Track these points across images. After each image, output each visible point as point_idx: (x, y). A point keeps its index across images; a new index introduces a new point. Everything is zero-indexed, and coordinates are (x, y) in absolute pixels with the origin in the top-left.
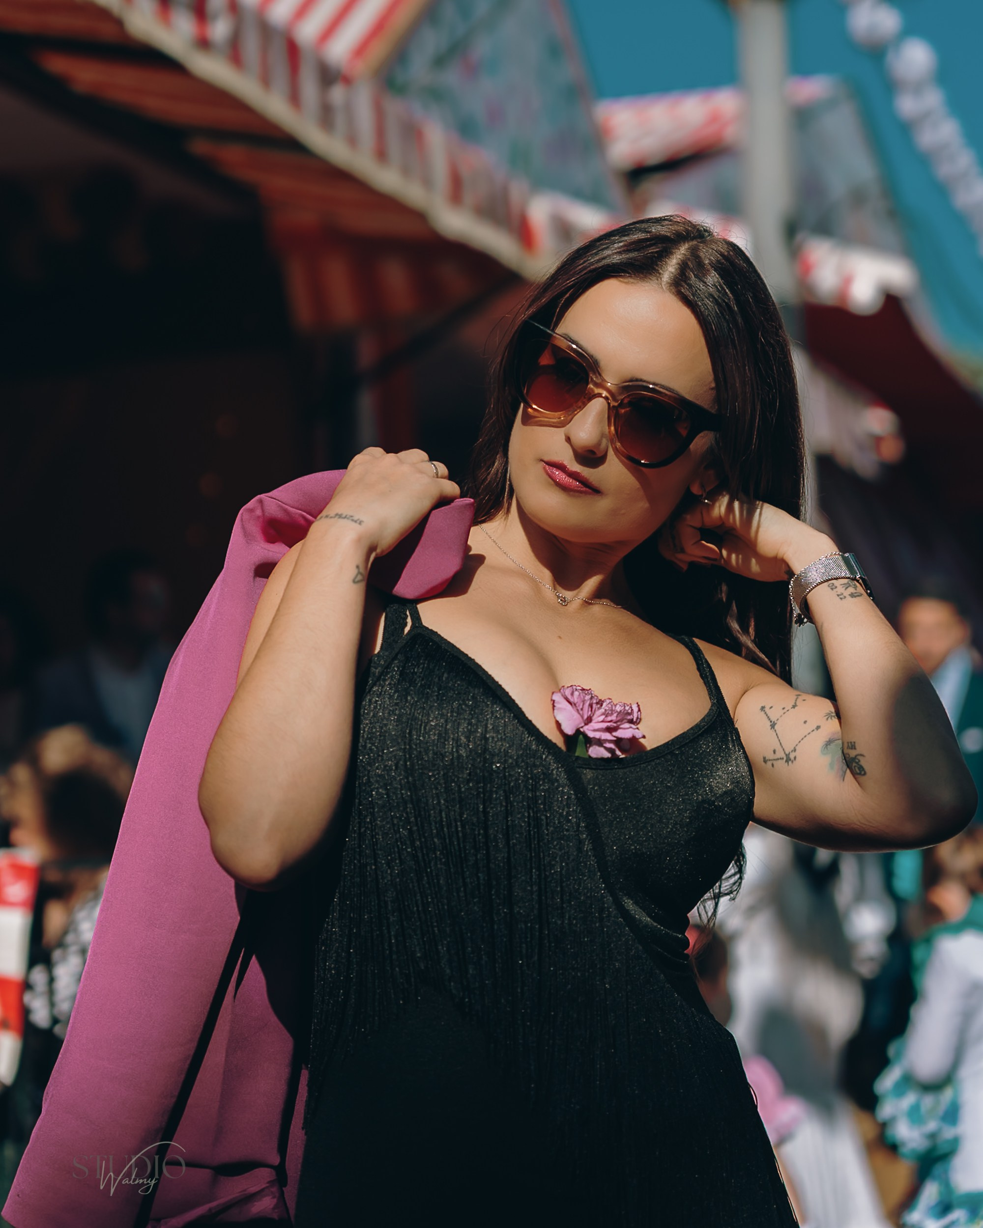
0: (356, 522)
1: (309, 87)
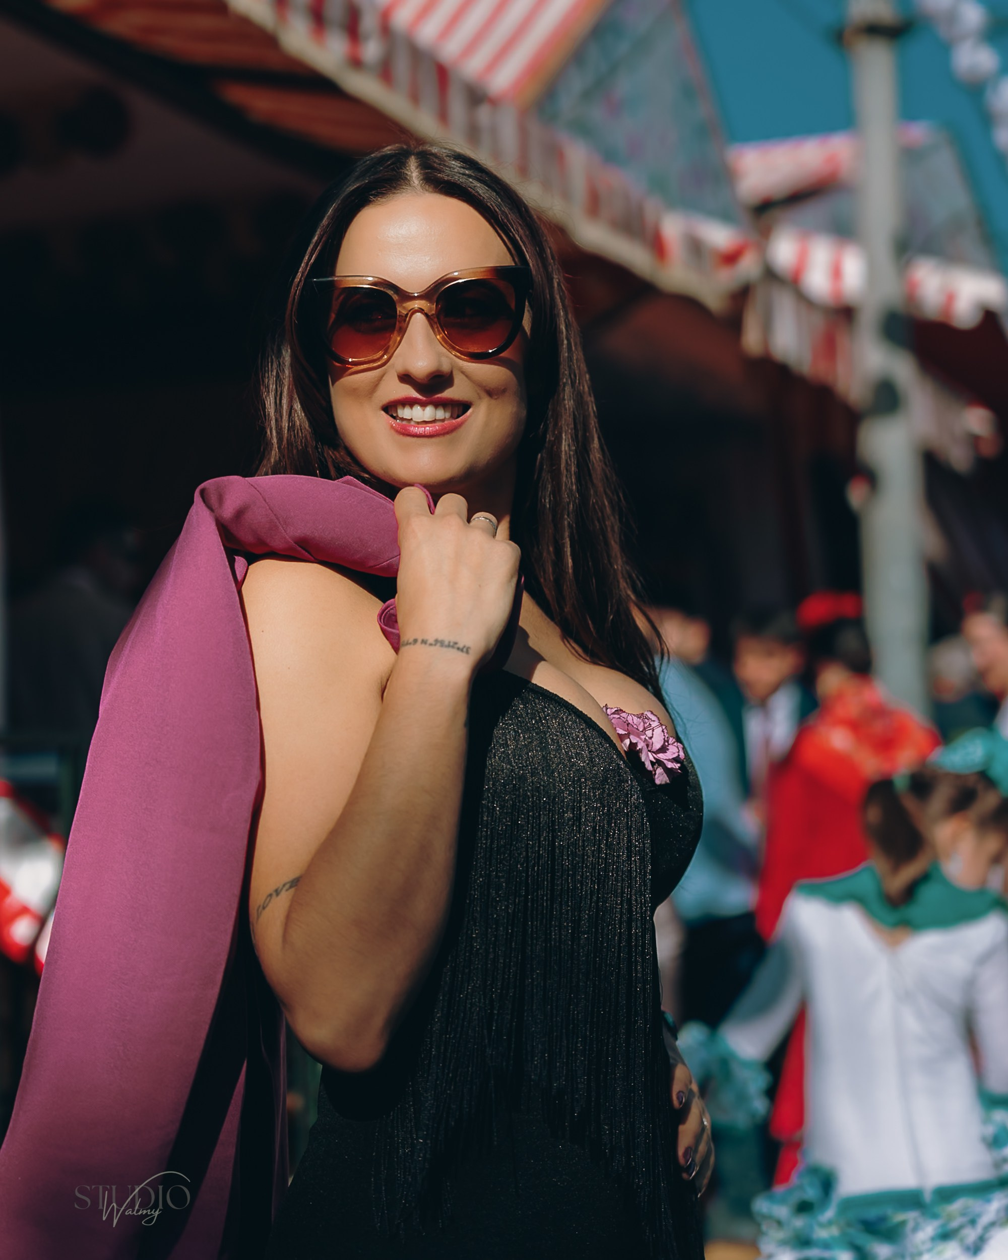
0: (462, 650)
1: (457, 107)
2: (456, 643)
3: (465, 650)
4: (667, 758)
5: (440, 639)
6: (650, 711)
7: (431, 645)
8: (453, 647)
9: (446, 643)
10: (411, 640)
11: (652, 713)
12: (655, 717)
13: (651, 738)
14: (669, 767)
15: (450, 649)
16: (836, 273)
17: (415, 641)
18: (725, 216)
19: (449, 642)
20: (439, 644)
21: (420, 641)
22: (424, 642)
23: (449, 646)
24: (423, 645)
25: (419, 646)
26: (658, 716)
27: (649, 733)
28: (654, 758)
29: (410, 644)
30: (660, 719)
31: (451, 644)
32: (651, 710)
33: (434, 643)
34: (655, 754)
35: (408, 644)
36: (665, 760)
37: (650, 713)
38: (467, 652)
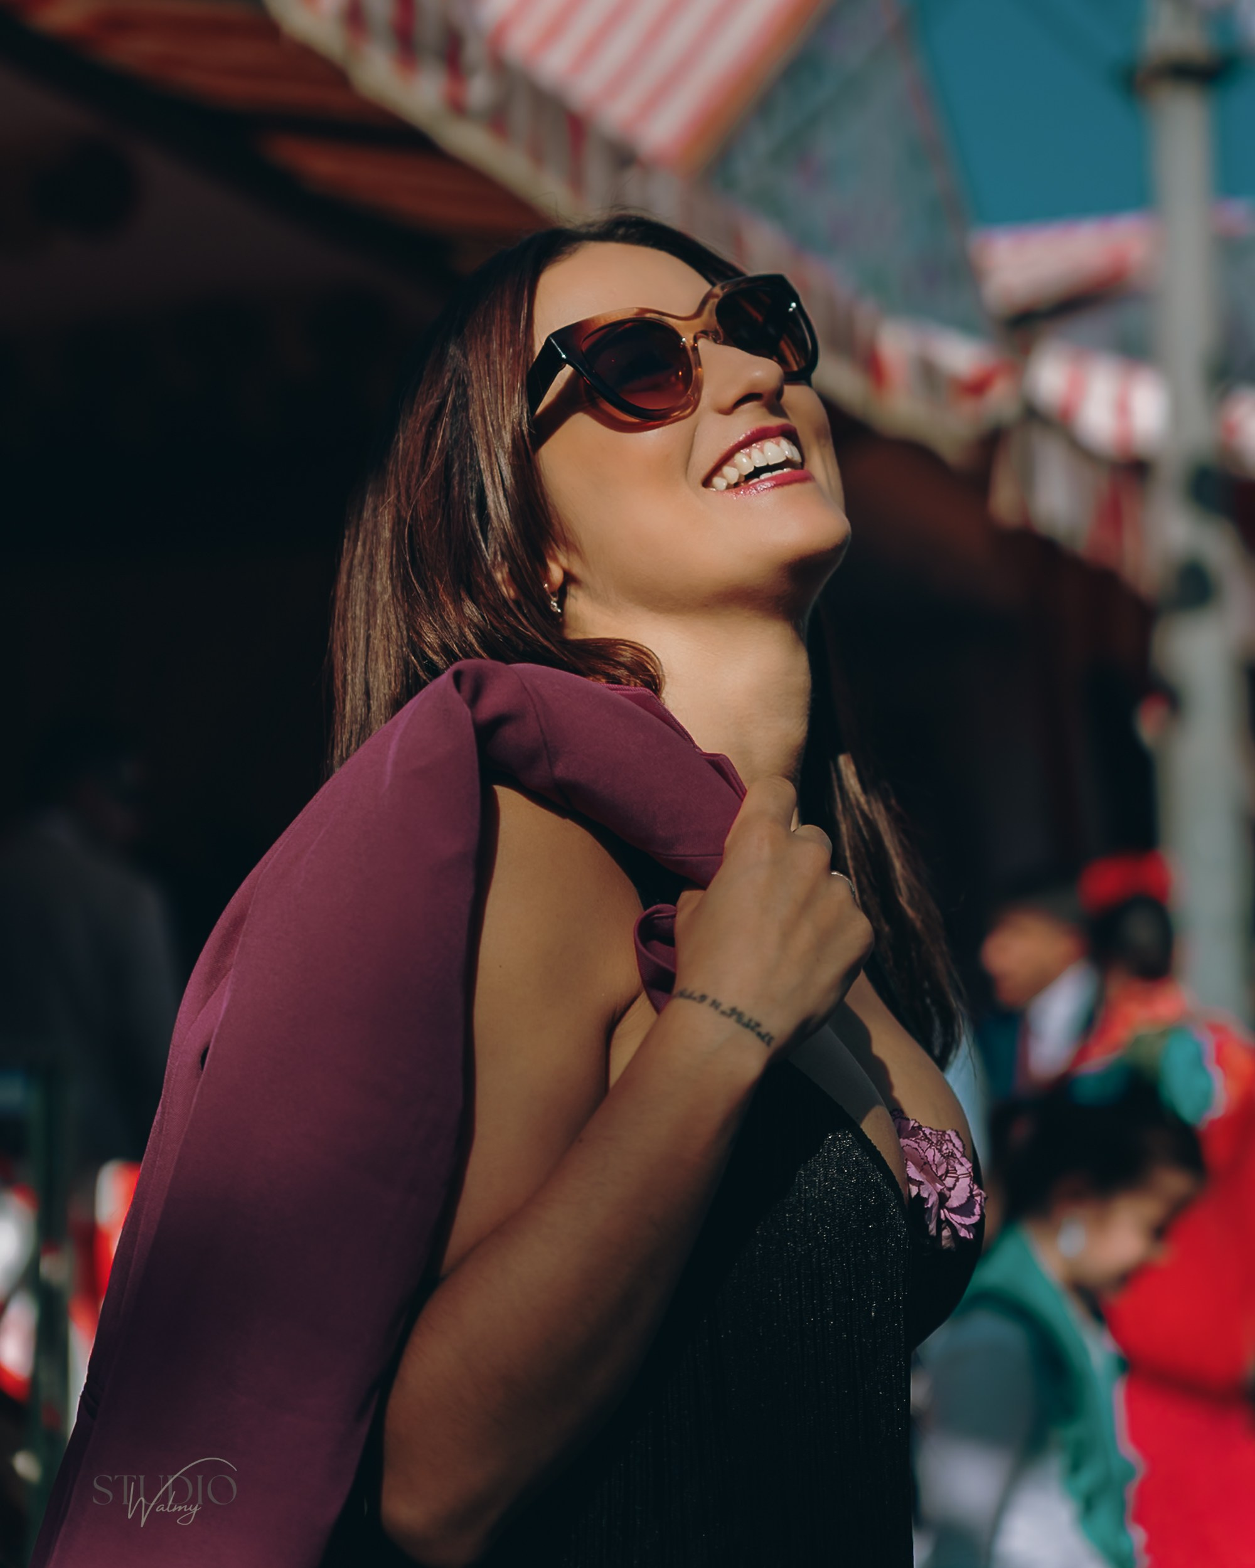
0: (763, 1038)
1: (596, 172)
2: (758, 1025)
3: (767, 1039)
4: (963, 1223)
5: (740, 1009)
6: (955, 1131)
7: (723, 1013)
8: (752, 1029)
9: (746, 1019)
10: (697, 994)
11: (958, 1135)
12: (960, 1143)
13: (950, 1189)
14: (962, 1234)
15: (747, 1031)
16: (1123, 408)
17: (703, 998)
18: (966, 325)
19: (750, 1020)
20: (734, 1017)
21: (709, 1001)
22: (715, 1004)
23: (747, 1025)
24: (712, 1009)
25: (704, 1009)
26: (965, 1143)
27: (949, 1181)
28: (945, 1216)
29: (694, 999)
30: (966, 1147)
31: (753, 1024)
32: (957, 1130)
33: (729, 1012)
34: (949, 1212)
35: (690, 997)
36: (960, 1224)
37: (955, 1134)
38: (768, 1044)
